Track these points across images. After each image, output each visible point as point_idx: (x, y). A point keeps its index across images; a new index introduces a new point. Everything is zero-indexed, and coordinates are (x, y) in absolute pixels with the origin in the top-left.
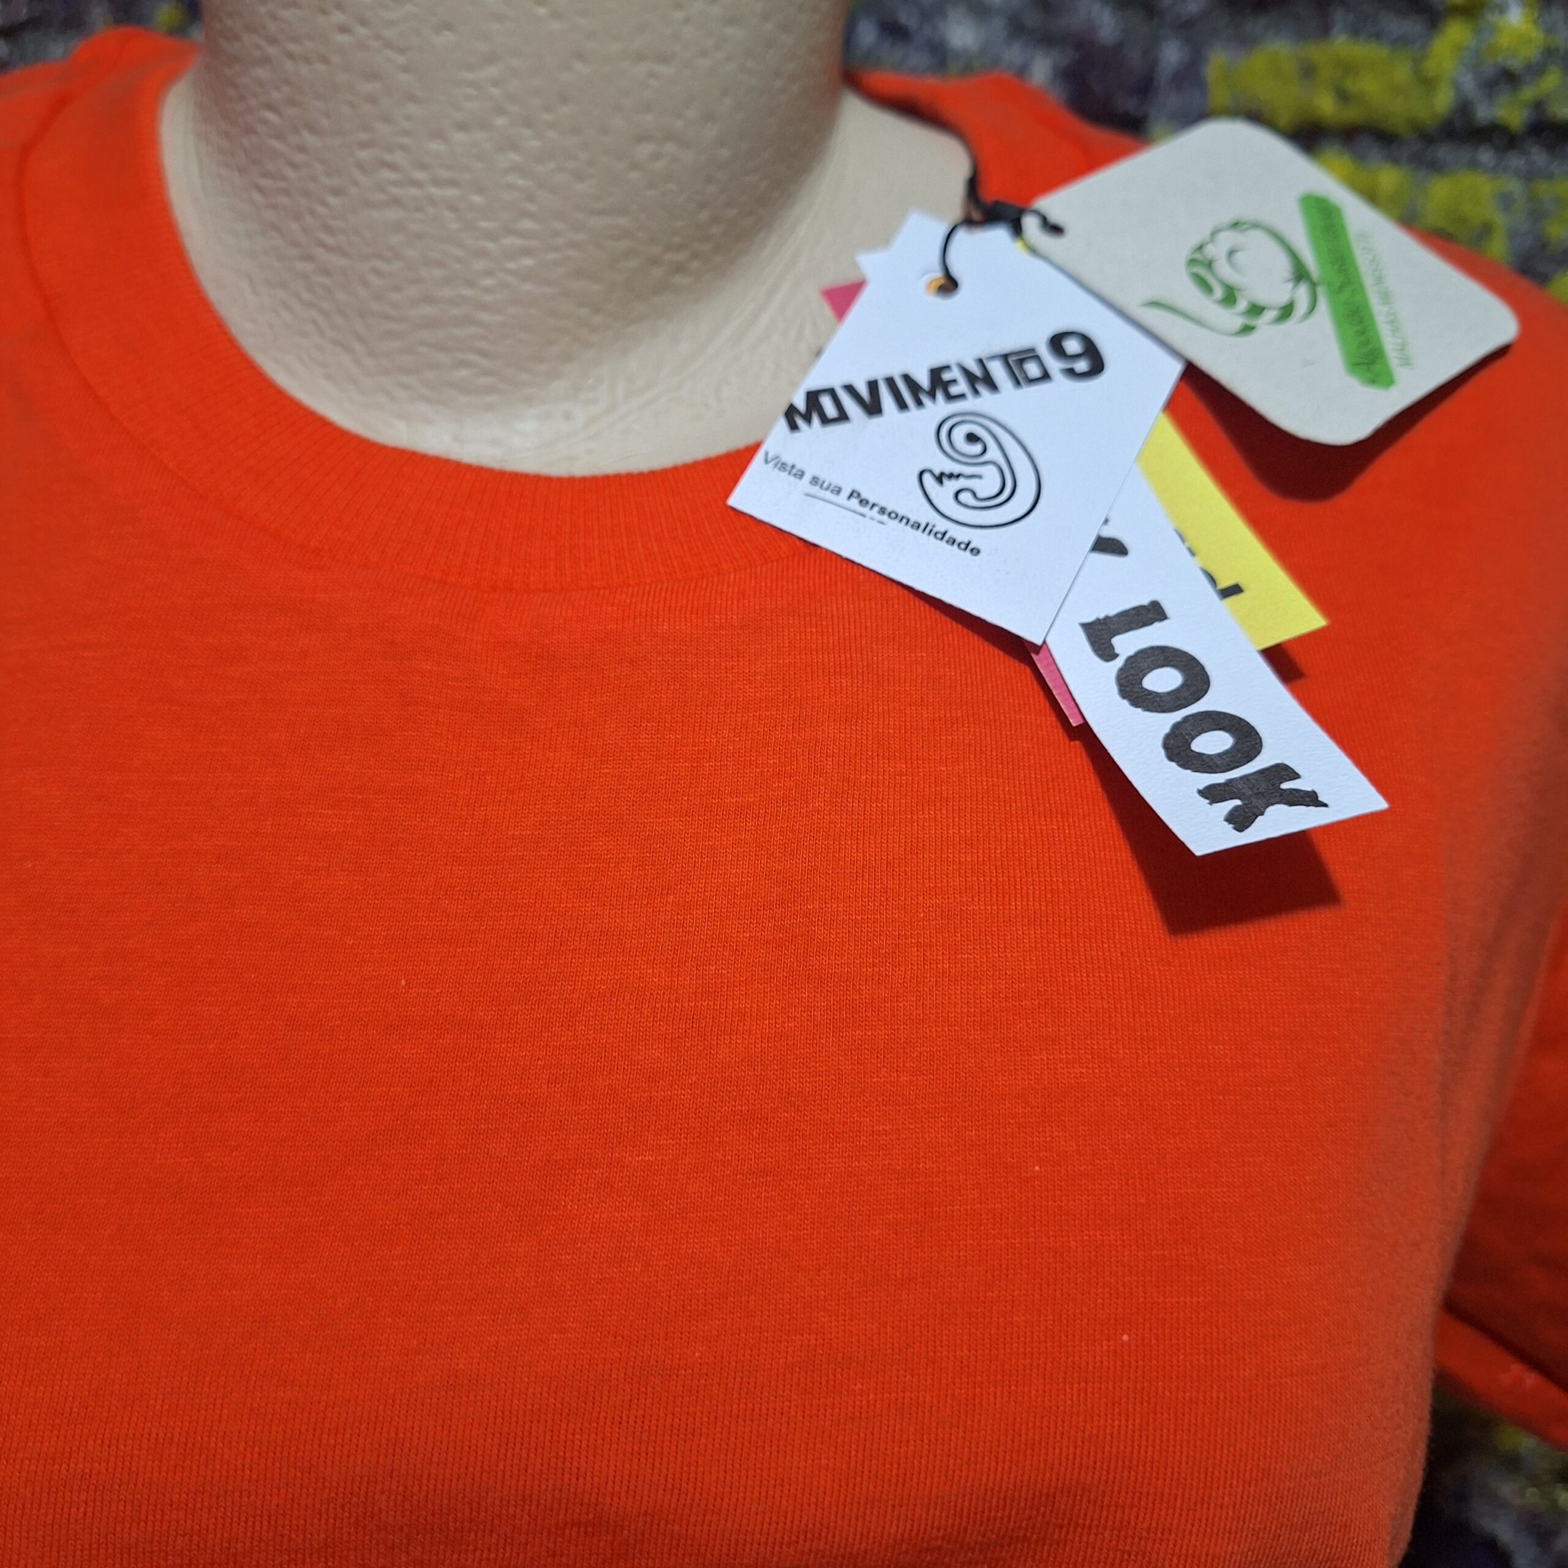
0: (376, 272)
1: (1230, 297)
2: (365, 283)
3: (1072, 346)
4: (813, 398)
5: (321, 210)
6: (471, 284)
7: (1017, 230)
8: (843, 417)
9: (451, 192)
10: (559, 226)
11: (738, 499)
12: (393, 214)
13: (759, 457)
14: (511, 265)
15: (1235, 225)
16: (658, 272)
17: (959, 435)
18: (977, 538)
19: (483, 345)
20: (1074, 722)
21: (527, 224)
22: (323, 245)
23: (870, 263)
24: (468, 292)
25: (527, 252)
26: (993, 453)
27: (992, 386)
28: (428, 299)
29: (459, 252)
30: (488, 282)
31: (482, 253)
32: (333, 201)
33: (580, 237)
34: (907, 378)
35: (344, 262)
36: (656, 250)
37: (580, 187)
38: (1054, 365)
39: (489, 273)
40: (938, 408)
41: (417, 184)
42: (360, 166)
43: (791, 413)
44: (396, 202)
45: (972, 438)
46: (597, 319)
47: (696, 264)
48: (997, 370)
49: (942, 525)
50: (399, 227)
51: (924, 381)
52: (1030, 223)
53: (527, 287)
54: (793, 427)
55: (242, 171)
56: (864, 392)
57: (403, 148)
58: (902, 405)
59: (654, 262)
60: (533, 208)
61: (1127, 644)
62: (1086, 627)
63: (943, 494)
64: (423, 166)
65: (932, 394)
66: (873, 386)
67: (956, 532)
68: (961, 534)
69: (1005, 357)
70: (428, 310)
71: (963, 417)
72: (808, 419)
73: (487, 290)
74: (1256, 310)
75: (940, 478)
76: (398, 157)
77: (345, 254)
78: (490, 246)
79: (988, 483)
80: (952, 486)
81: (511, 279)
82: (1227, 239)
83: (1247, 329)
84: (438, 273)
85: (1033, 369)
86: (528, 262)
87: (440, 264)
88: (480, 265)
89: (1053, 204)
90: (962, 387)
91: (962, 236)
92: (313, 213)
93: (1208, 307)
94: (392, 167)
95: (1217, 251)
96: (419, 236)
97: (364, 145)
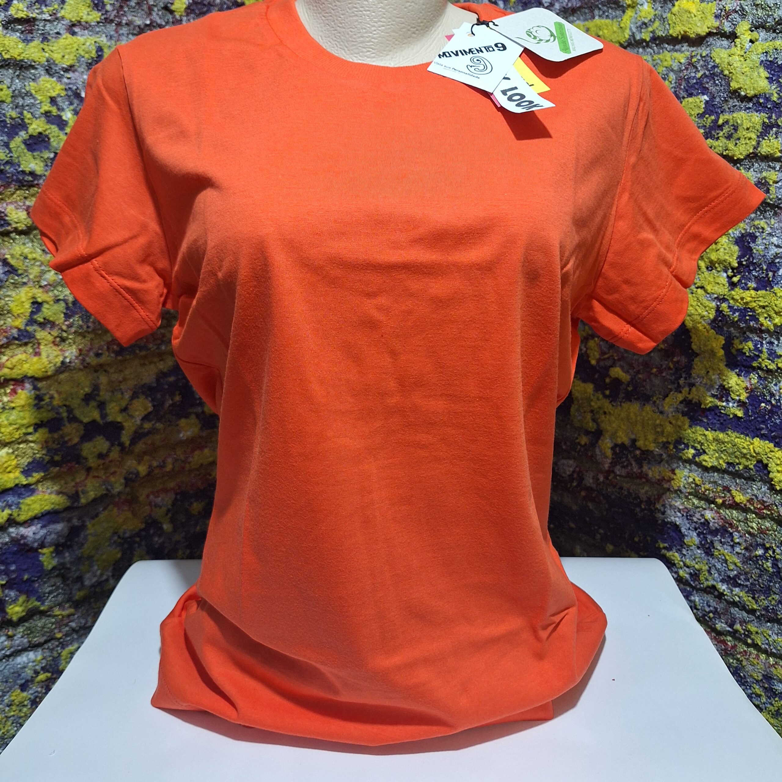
0: (351, 31)
1: (535, 38)
2: (348, 34)
3: (500, 45)
4: (444, 53)
5: (340, 19)
6: (371, 33)
7: (488, 26)
8: (450, 56)
9: (368, 12)
10: (390, 20)
11: (429, 69)
12: (355, 18)
13: (433, 63)
14: (380, 29)
15: (538, 26)
16: (409, 33)
17: (475, 60)
18: (479, 76)
19: (373, 46)
20: (499, 106)
21: (383, 20)
22: (339, 26)
23: (455, 31)
24: (371, 35)
25: (383, 26)
26: (482, 62)
27: (482, 52)
28: (362, 37)
29: (369, 26)
30: (375, 32)
31: (374, 26)
32: (342, 16)
33: (394, 23)
34: (464, 51)
35: (344, 30)
36: (409, 27)
37: (395, 12)
38: (495, 48)
39: (375, 31)
40: (471, 55)
41: (361, 11)
42: (349, 8)
43: (439, 56)
44: (356, 15)
45: (478, 60)
46: (397, 42)
47: (417, 32)
48: (483, 49)
49: (471, 74)
50: (357, 21)
51: (468, 51)
52: (491, 24)
53: (383, 34)
54: (440, 57)
55: (320, 13)
56: (455, 53)
57: (358, 3)
58: (463, 54)
59: (409, 30)
60: (385, 16)
61: (509, 93)
62: (501, 91)
63: (472, 69)
64: (362, 7)
65: (469, 53)
66: (457, 52)
67: (474, 75)
68: (476, 75)
69: (485, 47)
70: (362, 39)
71: (476, 57)
72: (443, 56)
73: (374, 34)
74: (541, 40)
75: (471, 67)
76: (358, 6)
77: (344, 28)
78: (375, 24)
79: (482, 67)
80: (473, 68)
81: (380, 32)
82: (535, 29)
83: (538, 43)
84: (364, 30)
85: (491, 49)
86: (383, 28)
87: (365, 29)
88: (373, 29)
89: (496, 21)
90: (476, 52)
91: (475, 26)
92: (337, 20)
93: (530, 39)
94: (356, 8)
95: (533, 31)
96: (361, 23)
97: (350, 4)
